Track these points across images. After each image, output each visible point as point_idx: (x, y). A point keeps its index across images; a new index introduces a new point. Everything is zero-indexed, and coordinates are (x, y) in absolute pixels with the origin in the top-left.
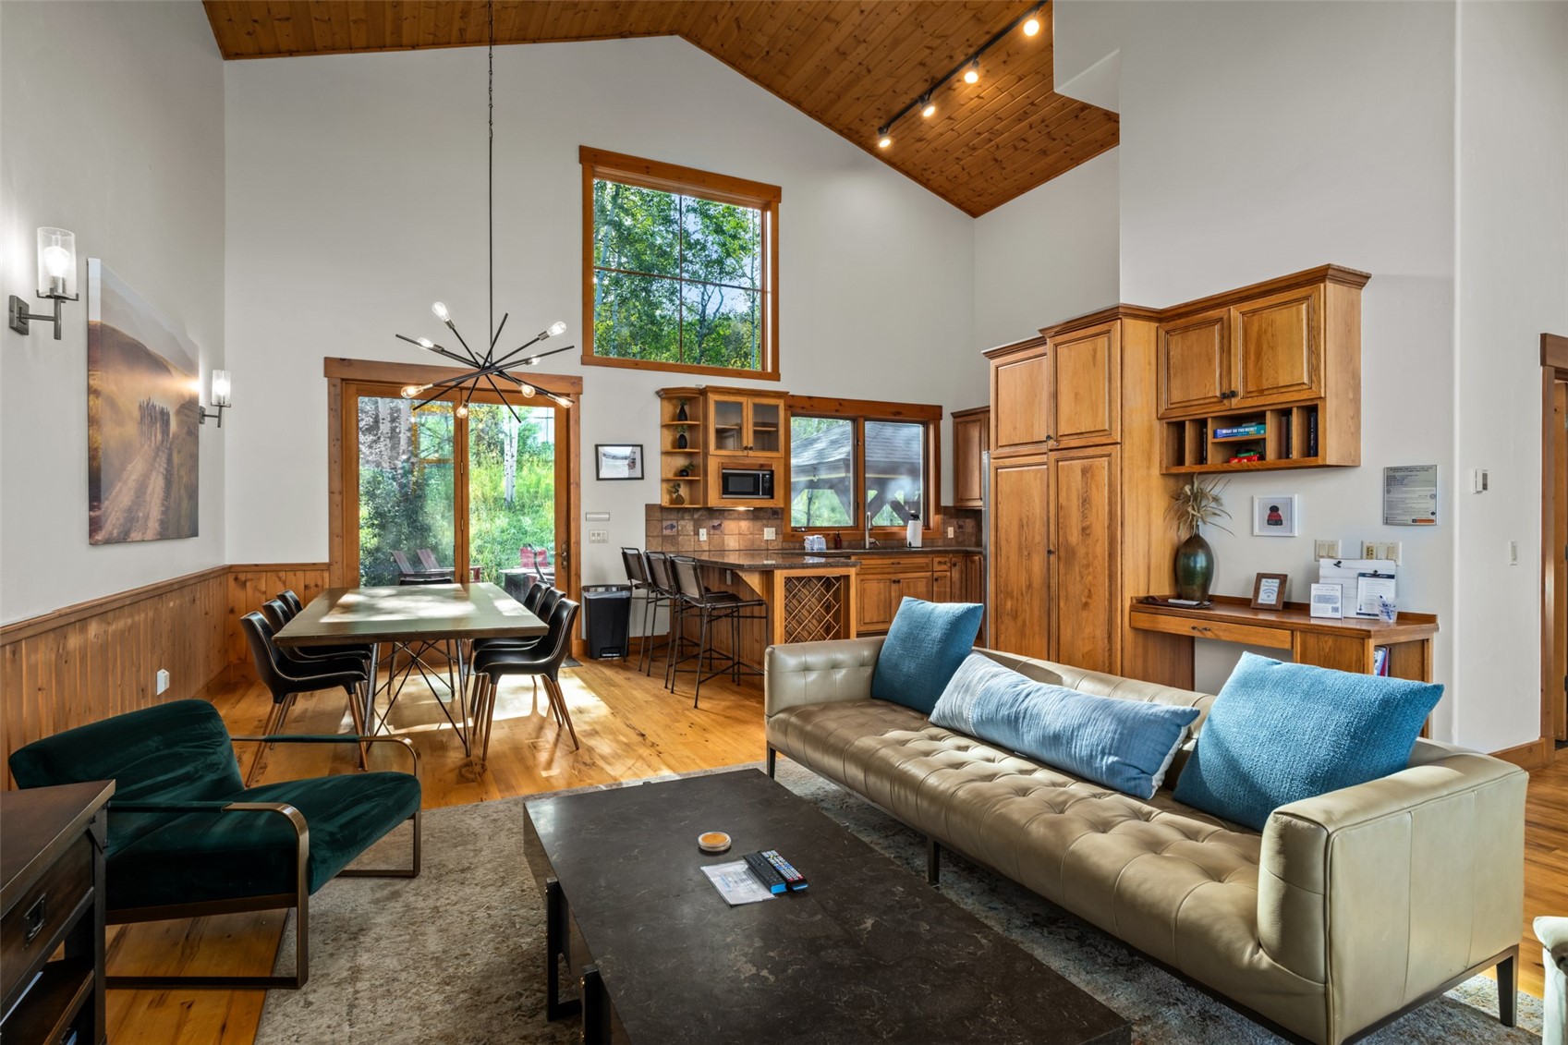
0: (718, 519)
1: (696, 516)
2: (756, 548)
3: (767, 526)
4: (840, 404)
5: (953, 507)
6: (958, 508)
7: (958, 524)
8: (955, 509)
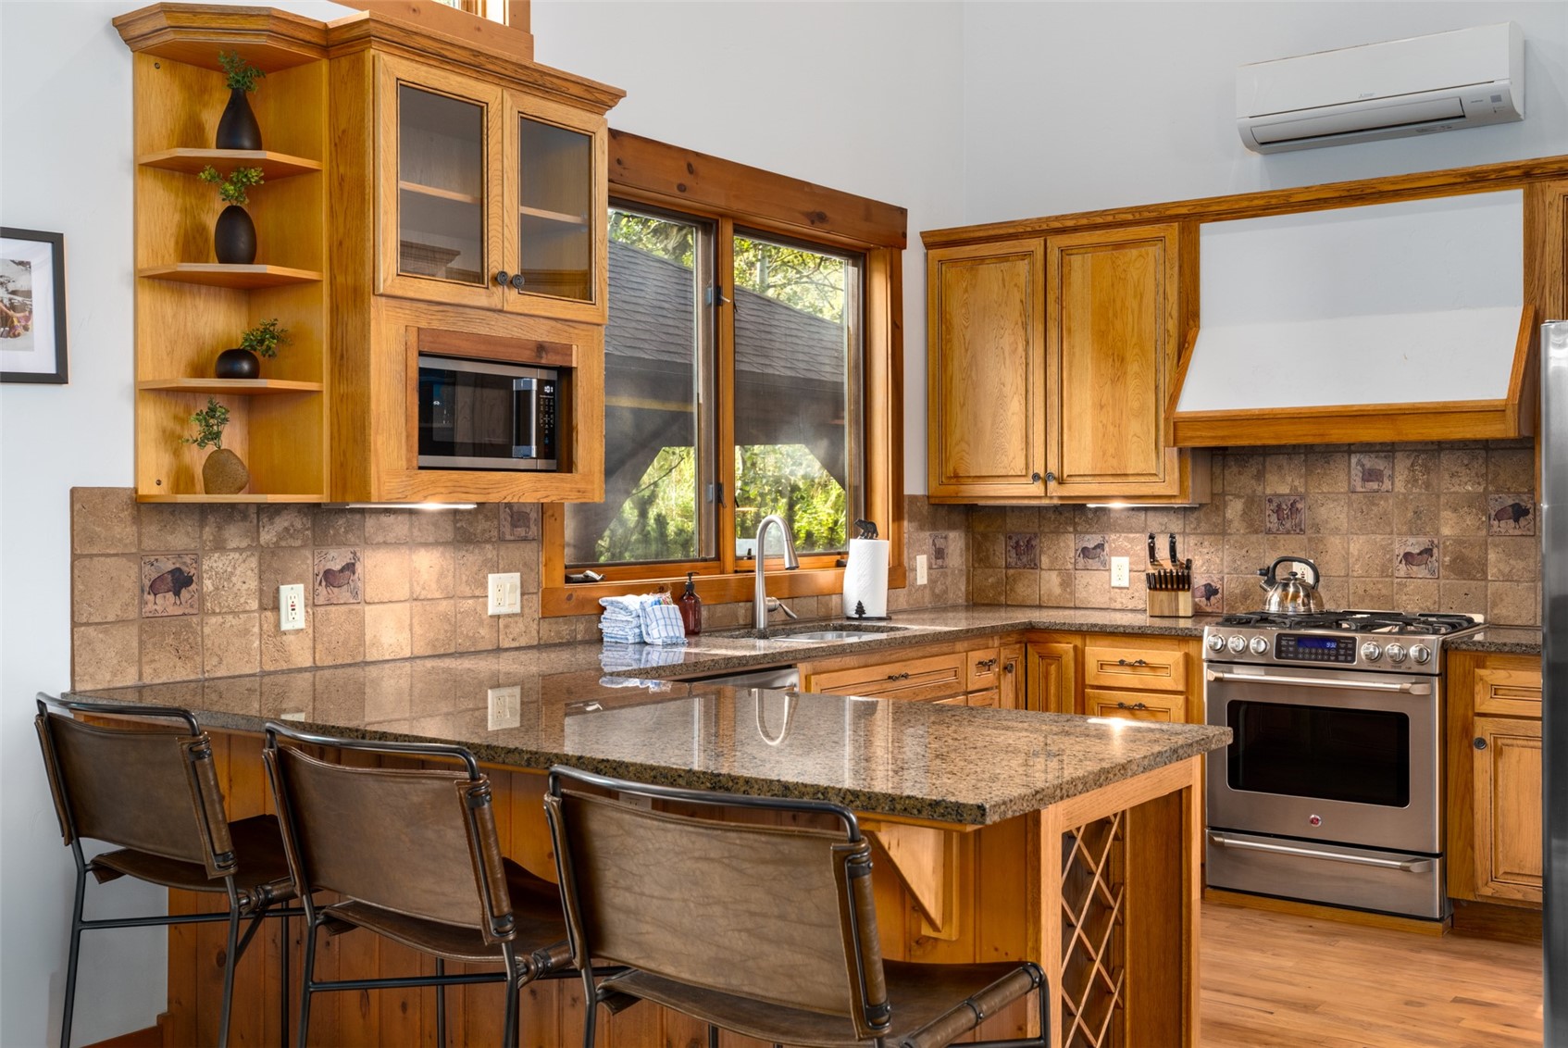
0: (341, 544)
1: (268, 536)
2: (467, 646)
3: (496, 569)
4: (690, 169)
5: (926, 498)
6: (937, 501)
7: (934, 544)
8: (930, 504)
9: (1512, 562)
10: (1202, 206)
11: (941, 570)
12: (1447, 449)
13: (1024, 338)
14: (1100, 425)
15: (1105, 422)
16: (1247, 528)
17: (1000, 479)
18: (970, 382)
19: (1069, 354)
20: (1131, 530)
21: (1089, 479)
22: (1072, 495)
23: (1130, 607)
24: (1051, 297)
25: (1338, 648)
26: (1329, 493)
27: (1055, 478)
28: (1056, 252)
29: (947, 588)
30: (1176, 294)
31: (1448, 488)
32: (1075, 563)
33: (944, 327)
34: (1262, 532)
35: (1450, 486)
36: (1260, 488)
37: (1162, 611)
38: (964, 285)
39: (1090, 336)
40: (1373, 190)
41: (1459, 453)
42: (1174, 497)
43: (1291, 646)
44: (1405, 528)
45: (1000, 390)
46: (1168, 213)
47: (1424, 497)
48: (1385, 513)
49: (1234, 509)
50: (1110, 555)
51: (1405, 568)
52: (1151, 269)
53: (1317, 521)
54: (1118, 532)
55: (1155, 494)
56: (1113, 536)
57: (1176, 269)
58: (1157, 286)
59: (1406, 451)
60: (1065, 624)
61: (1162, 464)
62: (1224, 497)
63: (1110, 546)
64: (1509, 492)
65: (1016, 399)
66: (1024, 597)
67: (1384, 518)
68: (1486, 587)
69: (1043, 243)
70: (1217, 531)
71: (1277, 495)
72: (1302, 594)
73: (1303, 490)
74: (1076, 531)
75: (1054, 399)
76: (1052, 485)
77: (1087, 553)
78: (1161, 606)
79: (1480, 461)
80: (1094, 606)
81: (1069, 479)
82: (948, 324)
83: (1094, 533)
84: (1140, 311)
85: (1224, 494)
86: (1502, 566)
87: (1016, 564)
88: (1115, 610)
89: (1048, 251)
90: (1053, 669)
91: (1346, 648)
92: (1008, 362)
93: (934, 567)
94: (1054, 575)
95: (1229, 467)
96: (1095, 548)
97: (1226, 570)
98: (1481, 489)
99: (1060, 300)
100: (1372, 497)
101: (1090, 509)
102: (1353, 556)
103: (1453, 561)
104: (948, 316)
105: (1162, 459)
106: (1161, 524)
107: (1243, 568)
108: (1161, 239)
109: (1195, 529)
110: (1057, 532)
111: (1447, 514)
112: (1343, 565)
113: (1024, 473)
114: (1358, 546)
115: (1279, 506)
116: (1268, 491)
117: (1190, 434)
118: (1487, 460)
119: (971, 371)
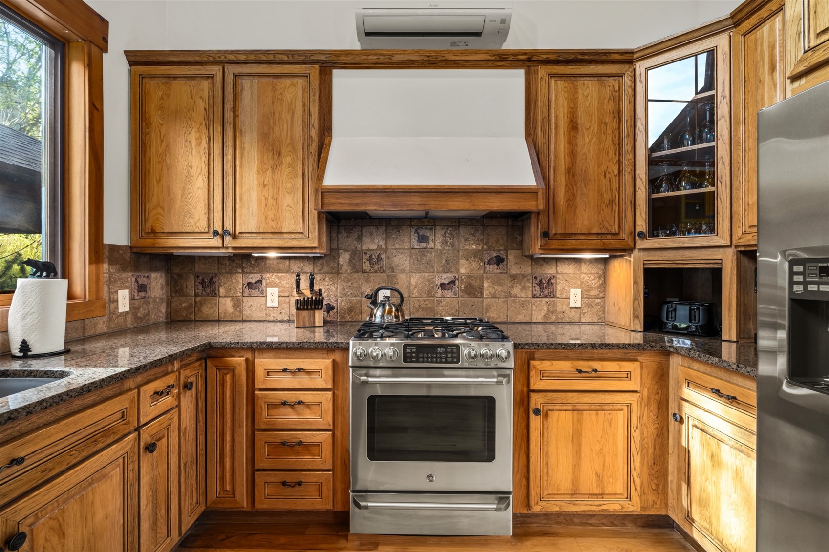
5: (129, 249)
6: (138, 250)
7: (136, 281)
8: (132, 253)
9: (496, 287)
10: (335, 55)
11: (143, 300)
12: (463, 225)
13: (207, 135)
14: (263, 198)
15: (267, 196)
16: (352, 269)
17: (188, 235)
18: (164, 164)
19: (241, 148)
20: (279, 271)
21: (255, 235)
22: (243, 246)
23: (279, 319)
24: (229, 106)
25: (446, 352)
26: (399, 249)
27: (230, 234)
28: (231, 76)
29: (149, 312)
30: (317, 112)
31: (463, 247)
32: (243, 292)
33: (144, 124)
34: (360, 272)
35: (464, 246)
36: (359, 246)
37: (304, 324)
38: (160, 94)
39: (256, 136)
40: (443, 58)
41: (470, 227)
42: (315, 248)
43: (414, 353)
44: (441, 269)
45: (189, 172)
46: (313, 58)
47: (451, 252)
48: (430, 261)
49: (344, 258)
50: (266, 287)
51: (441, 292)
52: (300, 94)
53: (393, 265)
54: (271, 272)
55: (302, 246)
56: (268, 275)
57: (317, 96)
58: (304, 106)
59: (441, 226)
60: (238, 343)
61: (306, 227)
62: (338, 251)
63: (266, 281)
64: (494, 250)
65: (200, 178)
66: (207, 315)
67: (429, 263)
68: (483, 301)
69: (221, 69)
70: (333, 271)
71: (369, 250)
72: (394, 309)
73: (384, 247)
74: (243, 272)
75: (229, 179)
76: (228, 239)
77: (251, 286)
78: (304, 321)
79: (480, 232)
80: (255, 319)
81: (240, 235)
82: (147, 121)
83: (256, 273)
84: (292, 122)
85: (338, 249)
86: (491, 290)
87: (202, 294)
88: (269, 321)
89: (226, 74)
90: (228, 377)
91: (452, 353)
92: (194, 151)
93: (136, 297)
94: (228, 301)
95: (342, 233)
96: (256, 283)
97: (339, 295)
98: (480, 248)
99: (235, 110)
100: (423, 252)
101: (254, 257)
102: (413, 285)
103: (466, 287)
104: (147, 116)
105: (306, 223)
106: (299, 268)
107: (349, 293)
108: (306, 76)
109: (320, 270)
110: (231, 273)
111: (462, 261)
112: (407, 291)
113: (206, 230)
114: (415, 280)
115: (371, 256)
116: (364, 248)
117: (333, 201)
118: (482, 233)
119: (166, 156)
